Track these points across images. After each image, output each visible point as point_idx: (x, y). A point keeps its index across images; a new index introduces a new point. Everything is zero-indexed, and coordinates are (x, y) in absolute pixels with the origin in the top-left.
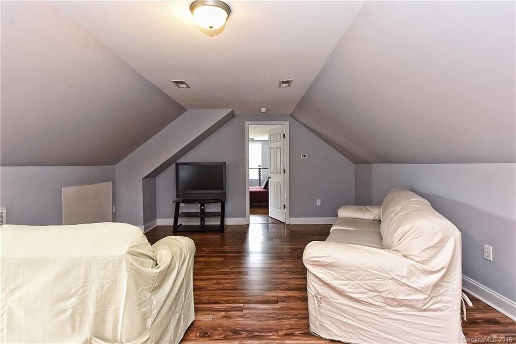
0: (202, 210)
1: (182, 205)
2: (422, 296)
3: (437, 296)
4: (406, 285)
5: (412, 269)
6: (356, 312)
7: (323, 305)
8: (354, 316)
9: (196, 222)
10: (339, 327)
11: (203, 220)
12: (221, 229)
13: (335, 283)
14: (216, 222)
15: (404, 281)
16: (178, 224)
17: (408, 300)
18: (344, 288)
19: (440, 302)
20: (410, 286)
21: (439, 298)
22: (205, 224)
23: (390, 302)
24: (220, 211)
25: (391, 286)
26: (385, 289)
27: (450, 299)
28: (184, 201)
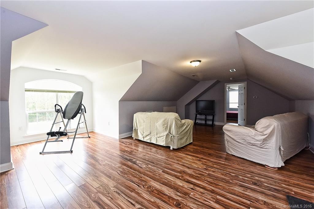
0: (206, 118)
1: (198, 115)
2: (260, 143)
3: (266, 144)
4: (254, 138)
5: (256, 133)
6: (239, 146)
7: (229, 143)
8: (239, 148)
9: (203, 122)
10: (234, 151)
11: (206, 122)
12: (213, 125)
13: (231, 136)
14: (210, 123)
15: (253, 137)
16: (196, 122)
17: (255, 143)
18: (235, 138)
19: (267, 146)
20: (255, 139)
21: (267, 145)
22: (207, 123)
23: (249, 144)
24: (212, 119)
25: (248, 138)
26: (247, 139)
27: (271, 145)
28: (198, 114)
